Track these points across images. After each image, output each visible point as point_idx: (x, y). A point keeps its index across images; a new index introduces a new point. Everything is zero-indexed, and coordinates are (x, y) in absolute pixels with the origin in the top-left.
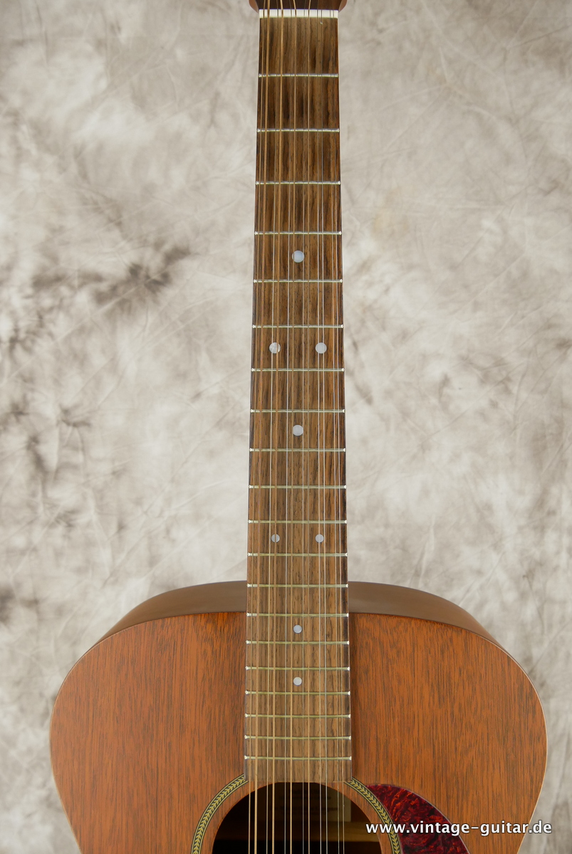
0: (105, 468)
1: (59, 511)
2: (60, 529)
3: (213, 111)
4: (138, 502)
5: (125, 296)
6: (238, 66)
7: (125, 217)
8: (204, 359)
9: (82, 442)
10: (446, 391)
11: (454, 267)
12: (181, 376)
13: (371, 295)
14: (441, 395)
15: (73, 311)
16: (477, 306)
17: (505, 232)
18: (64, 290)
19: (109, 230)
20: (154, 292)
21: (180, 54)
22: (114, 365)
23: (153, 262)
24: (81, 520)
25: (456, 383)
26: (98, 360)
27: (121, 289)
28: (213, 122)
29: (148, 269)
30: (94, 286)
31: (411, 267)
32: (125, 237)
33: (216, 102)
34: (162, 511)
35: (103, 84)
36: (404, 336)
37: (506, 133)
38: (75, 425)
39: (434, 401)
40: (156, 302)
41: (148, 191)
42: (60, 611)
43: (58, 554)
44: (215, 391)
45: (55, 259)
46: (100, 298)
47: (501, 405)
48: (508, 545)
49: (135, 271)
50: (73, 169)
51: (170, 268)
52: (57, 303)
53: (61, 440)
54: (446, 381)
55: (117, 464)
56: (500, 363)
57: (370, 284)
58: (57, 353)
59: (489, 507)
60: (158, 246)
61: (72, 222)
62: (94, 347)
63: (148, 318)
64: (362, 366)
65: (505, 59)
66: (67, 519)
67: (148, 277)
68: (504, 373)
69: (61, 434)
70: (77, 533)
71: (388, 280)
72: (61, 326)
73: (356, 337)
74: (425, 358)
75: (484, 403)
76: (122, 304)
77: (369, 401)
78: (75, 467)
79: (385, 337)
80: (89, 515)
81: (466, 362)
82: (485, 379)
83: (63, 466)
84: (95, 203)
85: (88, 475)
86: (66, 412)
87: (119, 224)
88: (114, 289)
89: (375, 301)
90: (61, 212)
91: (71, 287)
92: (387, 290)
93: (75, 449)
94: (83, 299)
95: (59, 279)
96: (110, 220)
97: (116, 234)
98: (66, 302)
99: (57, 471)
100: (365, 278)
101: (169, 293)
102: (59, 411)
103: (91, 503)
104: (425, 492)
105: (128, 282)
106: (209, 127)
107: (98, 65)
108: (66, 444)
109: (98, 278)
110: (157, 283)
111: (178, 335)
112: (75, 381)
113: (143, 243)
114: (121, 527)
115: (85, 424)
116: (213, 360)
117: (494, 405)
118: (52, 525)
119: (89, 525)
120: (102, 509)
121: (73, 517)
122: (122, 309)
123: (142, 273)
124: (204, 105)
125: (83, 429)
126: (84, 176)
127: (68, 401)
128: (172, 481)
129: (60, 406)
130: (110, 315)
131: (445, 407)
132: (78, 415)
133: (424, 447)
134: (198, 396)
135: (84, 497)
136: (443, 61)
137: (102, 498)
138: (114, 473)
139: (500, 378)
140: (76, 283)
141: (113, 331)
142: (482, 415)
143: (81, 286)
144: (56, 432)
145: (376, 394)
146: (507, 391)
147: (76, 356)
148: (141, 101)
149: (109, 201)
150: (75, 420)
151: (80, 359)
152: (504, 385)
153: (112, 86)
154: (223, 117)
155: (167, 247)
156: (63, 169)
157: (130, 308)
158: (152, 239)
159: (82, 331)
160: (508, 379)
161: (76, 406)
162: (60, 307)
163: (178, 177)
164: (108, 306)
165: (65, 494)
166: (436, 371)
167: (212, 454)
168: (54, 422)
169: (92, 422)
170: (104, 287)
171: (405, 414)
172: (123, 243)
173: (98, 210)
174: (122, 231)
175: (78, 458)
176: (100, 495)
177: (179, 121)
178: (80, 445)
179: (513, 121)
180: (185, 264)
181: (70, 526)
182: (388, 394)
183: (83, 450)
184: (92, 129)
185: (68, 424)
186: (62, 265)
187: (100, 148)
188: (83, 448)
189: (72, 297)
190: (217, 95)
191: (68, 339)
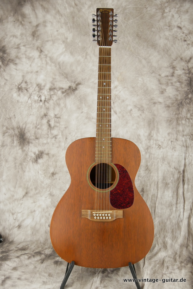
0: (63, 127)
1: (54, 135)
2: (54, 139)
3: (86, 56)
4: (70, 134)
5: (68, 92)
6: (91, 47)
7: (68, 76)
8: (84, 105)
9: (59, 121)
10: (131, 112)
11: (133, 88)
12: (79, 108)
13: (117, 93)
14: (130, 113)
15: (57, 95)
16: (137, 95)
17: (143, 81)
18: (56, 91)
19: (65, 79)
20: (74, 92)
21: (80, 44)
22: (65, 106)
23: (74, 86)
24: (58, 137)
25: (133, 110)
26: (62, 105)
27: (67, 91)
28: (86, 58)
29: (73, 87)
30: (62, 90)
31: (125, 88)
32: (68, 80)
33: (87, 54)
34: (75, 135)
35: (64, 50)
36: (123, 101)
37: (144, 61)
38: (57, 118)
39: (129, 114)
40: (74, 94)
41: (73, 71)
42: (53, 156)
43: (53, 144)
44: (86, 111)
45: (54, 85)
46: (63, 93)
47: (142, 115)
48: (143, 143)
49: (70, 87)
50: (58, 66)
51: (77, 87)
52: (54, 93)
53: (54, 121)
54: (131, 110)
55: (66, 126)
56: (142, 107)
57: (117, 91)
58: (54, 103)
59: (140, 135)
60: (75, 82)
61: (57, 77)
62: (62, 102)
63: (72, 97)
64: (115, 107)
65: (144, 47)
66: (55, 137)
67: (73, 89)
68: (143, 109)
69: (54, 120)
70: (57, 140)
71: (120, 90)
72: (55, 98)
73: (114, 101)
74: (127, 105)
75: (139, 114)
76: (67, 94)
77: (116, 114)
78: (57, 126)
79: (120, 101)
80: (60, 136)
81: (135, 106)
82: (139, 110)
83: (55, 126)
84: (62, 73)
85: (60, 128)
86: (56, 115)
87: (67, 78)
88: (66, 91)
89: (118, 94)
90: (55, 75)
91: (57, 90)
92: (120, 92)
93: (57, 123)
94: (59, 93)
95: (54, 89)
96: (65, 77)
97: (66, 80)
98: (56, 93)
99: (53, 127)
100: (116, 89)
101: (77, 92)
102: (54, 115)
103: (60, 134)
104: (127, 132)
105: (68, 89)
106: (85, 59)
107: (63, 46)
108: (55, 122)
109: (63, 89)
110: (74, 90)
111: (79, 100)
112: (57, 110)
113: (72, 82)
114: (66, 138)
115: (60, 118)
116: (85, 105)
117: (141, 115)
118: (52, 138)
119: (60, 138)
120: (62, 135)
121: (57, 136)
122: (67, 95)
123: (71, 88)
124: (84, 55)
125: (59, 119)
126: (60, 68)
127: (56, 113)
128: (77, 129)
129: (54, 114)
130: (65, 96)
131: (131, 115)
132: (58, 116)
133: (127, 123)
134: (82, 112)
135: (59, 133)
136: (132, 47)
137: (62, 133)
138: (65, 128)
139: (142, 110)
140: (58, 89)
141: (65, 99)
142: (138, 117)
143: (59, 90)
144: (53, 119)
145: (118, 112)
146: (143, 112)
147: (58, 104)
148: (72, 53)
149: (65, 73)
150: (57, 117)
151: (59, 105)
152: (143, 111)
153: (66, 50)
154: (88, 57)
155: (77, 83)
156: (56, 67)
157: (69, 95)
158: (73, 81)
159: (59, 99)
160: (144, 110)
161: (58, 114)
162: (55, 94)
163: (79, 69)
164: (64, 94)
165: (55, 132)
166: (129, 108)
167: (85, 124)
168: (53, 117)
169: (61, 117)
170: (64, 90)
171: (123, 116)
172: (68, 82)
173: (63, 75)
174: (67, 79)
175: (58, 125)
176: (62, 132)
177: (79, 58)
178: (58, 122)
179: (145, 59)
180: (80, 86)
181: (56, 138)
182: (120, 112)
183: (59, 123)
184: (62, 59)
185: (56, 118)
186: (55, 86)
187: (63, 63)
188: (59, 122)
189: (57, 92)
190: (87, 52)
191: (56, 100)
